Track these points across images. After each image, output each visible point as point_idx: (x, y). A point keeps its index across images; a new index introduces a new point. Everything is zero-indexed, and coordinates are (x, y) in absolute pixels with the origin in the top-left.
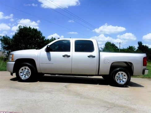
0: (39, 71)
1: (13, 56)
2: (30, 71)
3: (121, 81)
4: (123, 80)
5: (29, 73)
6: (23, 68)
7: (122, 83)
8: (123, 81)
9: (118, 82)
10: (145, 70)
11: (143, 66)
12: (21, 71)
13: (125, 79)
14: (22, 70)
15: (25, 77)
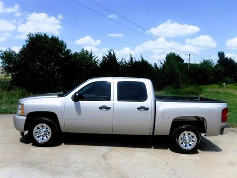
0: (63, 130)
1: (23, 107)
2: (49, 130)
3: (188, 145)
4: (190, 143)
5: (49, 133)
6: (40, 125)
7: (189, 148)
8: (190, 145)
9: (183, 146)
10: (223, 129)
11: (222, 122)
12: (36, 131)
13: (193, 141)
14: (38, 128)
15: (43, 139)
